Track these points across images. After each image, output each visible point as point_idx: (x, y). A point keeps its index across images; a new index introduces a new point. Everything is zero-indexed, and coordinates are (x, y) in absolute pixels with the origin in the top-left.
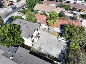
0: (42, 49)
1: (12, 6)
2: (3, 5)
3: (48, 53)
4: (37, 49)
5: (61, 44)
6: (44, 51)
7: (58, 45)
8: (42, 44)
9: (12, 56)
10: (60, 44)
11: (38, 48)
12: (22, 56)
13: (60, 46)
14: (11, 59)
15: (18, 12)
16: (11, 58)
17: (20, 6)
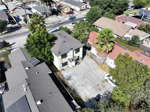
0: (72, 79)
1: (71, 15)
2: (61, 13)
3: (76, 88)
4: (65, 77)
5: (104, 87)
6: (73, 83)
7: (98, 85)
8: (75, 74)
9: (29, 68)
10: (103, 85)
11: (67, 76)
12: (38, 73)
13: (101, 88)
14: (26, 70)
15: (73, 24)
16: (27, 68)
17: (81, 17)
